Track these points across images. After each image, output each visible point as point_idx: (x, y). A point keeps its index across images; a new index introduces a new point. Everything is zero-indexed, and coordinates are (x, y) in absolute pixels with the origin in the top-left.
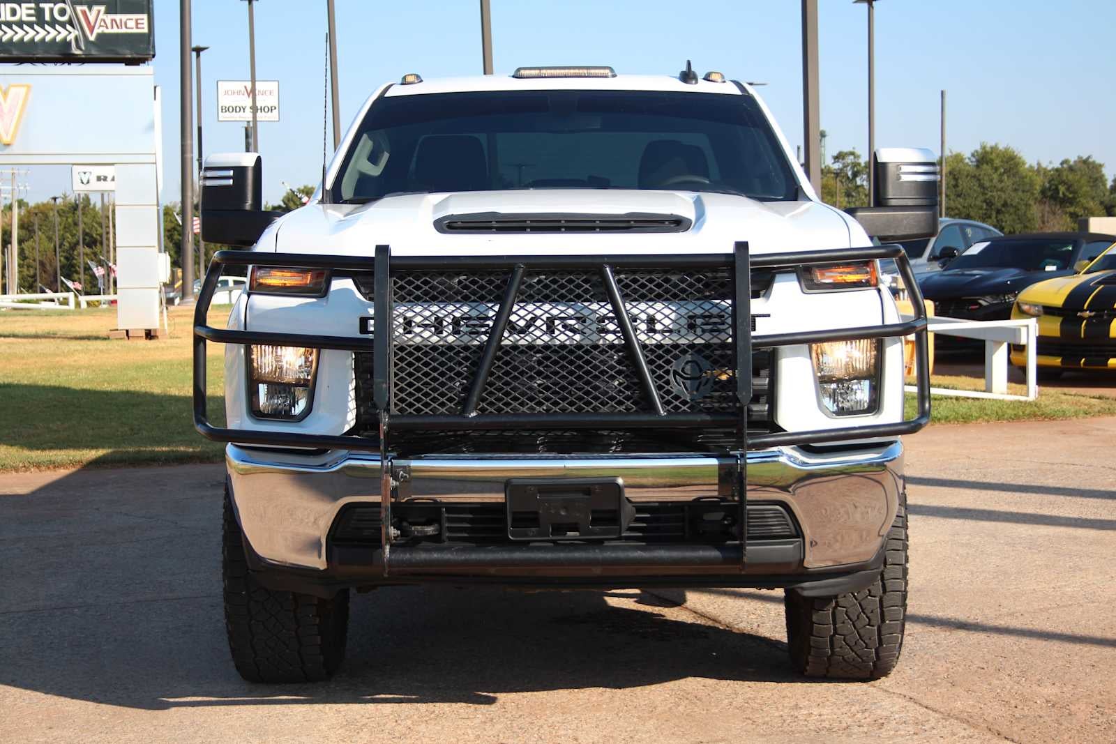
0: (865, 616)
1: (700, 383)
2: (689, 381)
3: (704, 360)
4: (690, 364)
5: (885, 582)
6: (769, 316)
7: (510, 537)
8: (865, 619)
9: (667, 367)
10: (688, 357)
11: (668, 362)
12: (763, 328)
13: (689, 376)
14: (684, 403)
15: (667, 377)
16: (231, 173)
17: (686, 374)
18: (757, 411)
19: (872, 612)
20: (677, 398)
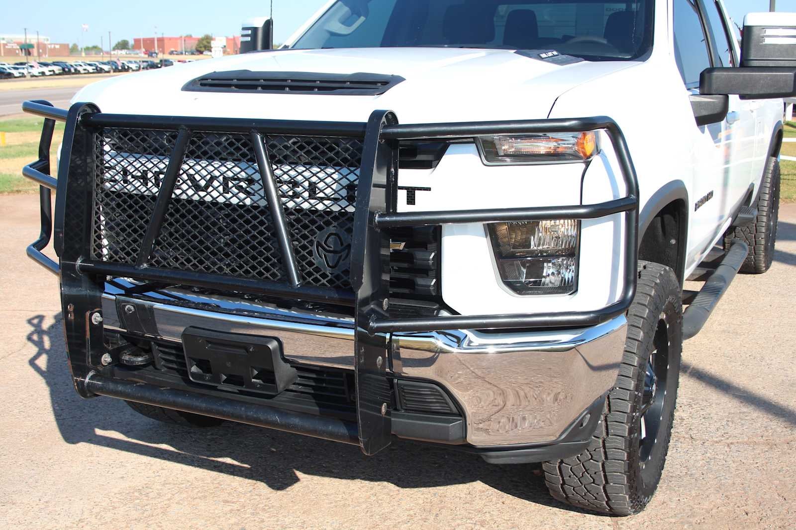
0: (589, 476)
1: (340, 257)
2: (331, 255)
3: (345, 233)
4: (333, 236)
5: (607, 450)
6: (429, 189)
7: (191, 379)
8: (589, 479)
9: (311, 238)
10: (332, 229)
11: (313, 233)
12: (424, 203)
13: (331, 249)
14: (324, 276)
15: (310, 248)
16: (250, 32)
17: (328, 247)
18: (422, 286)
19: (595, 473)
20: (317, 270)
